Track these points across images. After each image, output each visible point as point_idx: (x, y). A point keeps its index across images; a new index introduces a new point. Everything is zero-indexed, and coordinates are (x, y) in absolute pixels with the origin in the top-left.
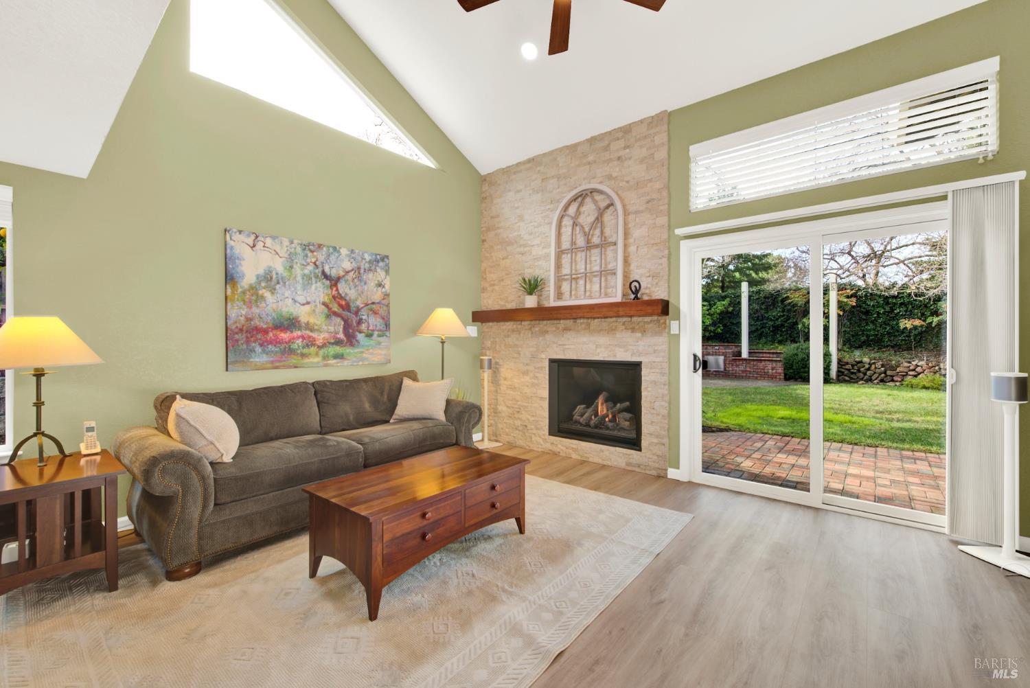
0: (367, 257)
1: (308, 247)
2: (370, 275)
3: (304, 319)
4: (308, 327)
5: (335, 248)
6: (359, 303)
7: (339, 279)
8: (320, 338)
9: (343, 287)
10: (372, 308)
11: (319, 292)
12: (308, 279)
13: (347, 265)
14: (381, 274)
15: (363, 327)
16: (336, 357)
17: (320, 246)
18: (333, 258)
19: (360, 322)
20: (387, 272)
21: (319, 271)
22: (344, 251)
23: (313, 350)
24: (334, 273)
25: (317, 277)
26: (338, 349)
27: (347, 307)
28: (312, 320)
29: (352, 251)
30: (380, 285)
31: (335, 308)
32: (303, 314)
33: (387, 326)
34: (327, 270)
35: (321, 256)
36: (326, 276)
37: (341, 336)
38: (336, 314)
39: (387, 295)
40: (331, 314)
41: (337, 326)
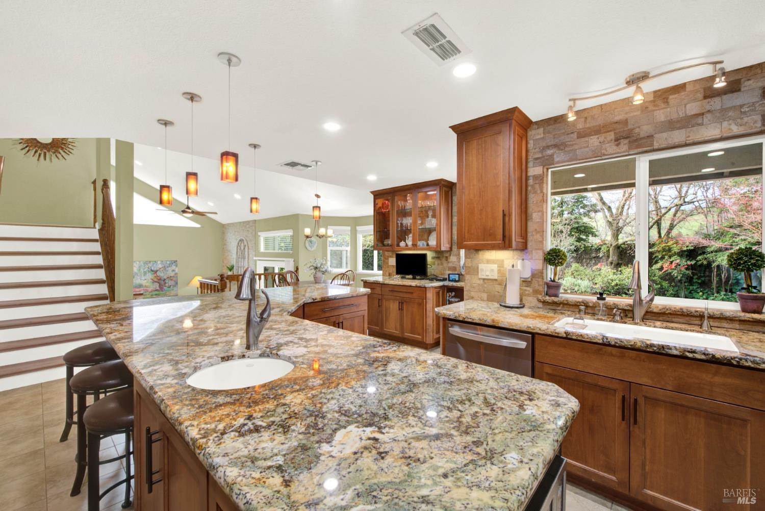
0: (168, 262)
1: (146, 263)
2: (170, 268)
3: (144, 284)
4: (146, 286)
5: (155, 262)
6: (165, 277)
7: (157, 271)
8: (150, 289)
9: (158, 273)
10: (170, 278)
11: (150, 276)
12: (145, 273)
13: (160, 266)
14: (174, 267)
15: (167, 285)
16: (156, 295)
17: (150, 262)
18: (155, 265)
19: (165, 283)
20: (176, 266)
21: (150, 270)
22: (159, 262)
23: (147, 293)
24: (155, 269)
25: (149, 272)
26: (157, 293)
27: (160, 279)
28: (147, 284)
29: (162, 261)
30: (173, 271)
31: (156, 280)
32: (144, 283)
33: (177, 283)
34: (153, 269)
35: (150, 265)
36: (152, 271)
37: (158, 288)
38: (156, 282)
39: (176, 274)
40: (154, 282)
41: (157, 286)
